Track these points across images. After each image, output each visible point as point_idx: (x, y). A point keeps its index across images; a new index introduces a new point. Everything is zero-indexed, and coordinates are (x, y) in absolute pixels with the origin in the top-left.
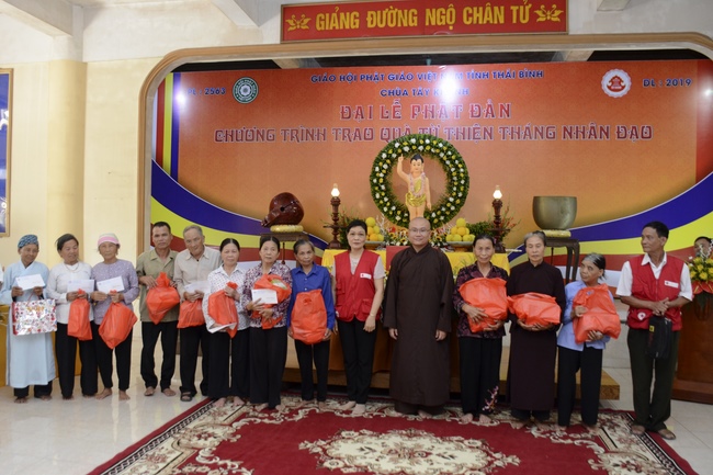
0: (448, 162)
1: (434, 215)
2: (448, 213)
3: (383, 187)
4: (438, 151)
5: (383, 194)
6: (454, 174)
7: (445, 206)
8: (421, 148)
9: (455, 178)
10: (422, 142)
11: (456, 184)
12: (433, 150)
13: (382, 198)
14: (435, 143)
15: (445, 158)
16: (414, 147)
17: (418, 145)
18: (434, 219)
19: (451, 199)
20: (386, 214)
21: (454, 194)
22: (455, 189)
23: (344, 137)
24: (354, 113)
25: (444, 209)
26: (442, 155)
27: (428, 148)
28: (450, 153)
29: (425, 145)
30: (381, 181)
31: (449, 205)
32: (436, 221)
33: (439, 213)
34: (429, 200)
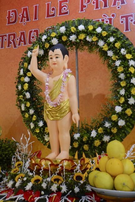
0: (110, 53)
1: (94, 134)
2: (115, 131)
3: (28, 95)
4: (95, 39)
5: (28, 104)
6: (120, 69)
7: (110, 120)
8: (73, 38)
9: (122, 76)
10: (73, 29)
11: (123, 84)
12: (88, 39)
13: (27, 109)
14: (91, 28)
15: (106, 48)
16: (64, 38)
17: (68, 34)
18: (93, 139)
19: (118, 109)
20: (33, 131)
21: (122, 100)
22: (122, 92)
23: (9, 43)
24: (20, 16)
25: (107, 125)
26: (101, 43)
27: (82, 37)
28: (112, 39)
29: (78, 33)
30: (26, 86)
31: (114, 118)
32: (97, 143)
33: (100, 130)
34: (75, 109)
